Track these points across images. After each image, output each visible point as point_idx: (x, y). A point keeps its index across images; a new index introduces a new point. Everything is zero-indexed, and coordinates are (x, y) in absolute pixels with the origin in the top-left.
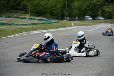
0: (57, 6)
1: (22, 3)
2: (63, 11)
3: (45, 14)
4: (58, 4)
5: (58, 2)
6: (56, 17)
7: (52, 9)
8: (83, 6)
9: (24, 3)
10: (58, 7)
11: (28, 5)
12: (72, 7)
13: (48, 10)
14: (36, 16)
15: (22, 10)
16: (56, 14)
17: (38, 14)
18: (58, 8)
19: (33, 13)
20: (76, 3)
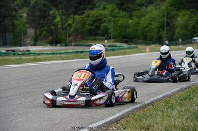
0: (151, 26)
1: (102, 25)
2: (160, 33)
3: (135, 39)
4: (153, 22)
5: (153, 19)
6: (151, 42)
7: (144, 30)
8: (189, 22)
9: (105, 24)
10: (154, 27)
11: (109, 27)
12: (174, 26)
13: (139, 32)
14: (122, 42)
15: (103, 35)
16: (150, 37)
17: (126, 40)
18: (154, 29)
19: (118, 39)
20: (179, 19)
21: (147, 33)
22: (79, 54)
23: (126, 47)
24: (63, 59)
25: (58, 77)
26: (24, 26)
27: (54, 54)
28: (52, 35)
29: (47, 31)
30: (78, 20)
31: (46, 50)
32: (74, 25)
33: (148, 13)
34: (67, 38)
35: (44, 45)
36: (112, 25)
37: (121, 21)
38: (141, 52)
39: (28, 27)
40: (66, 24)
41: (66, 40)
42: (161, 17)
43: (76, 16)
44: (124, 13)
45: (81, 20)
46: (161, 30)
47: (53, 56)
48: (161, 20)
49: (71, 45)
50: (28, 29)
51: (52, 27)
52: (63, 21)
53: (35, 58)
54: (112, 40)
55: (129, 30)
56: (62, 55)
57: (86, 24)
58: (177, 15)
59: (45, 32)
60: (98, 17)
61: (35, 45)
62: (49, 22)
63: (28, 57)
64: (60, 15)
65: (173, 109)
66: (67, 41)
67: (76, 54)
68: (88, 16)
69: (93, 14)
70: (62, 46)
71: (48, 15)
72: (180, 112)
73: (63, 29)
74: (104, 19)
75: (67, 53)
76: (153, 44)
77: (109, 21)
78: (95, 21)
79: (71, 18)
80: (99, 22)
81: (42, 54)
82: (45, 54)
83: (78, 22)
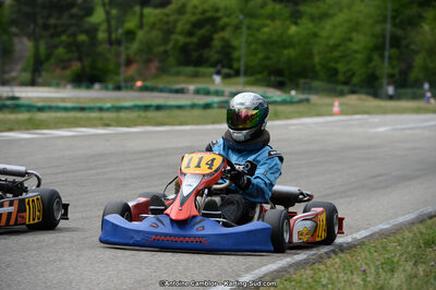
0: (350, 45)
1: (217, 37)
2: (371, 65)
3: (305, 77)
4: (354, 35)
5: (356, 26)
6: (346, 88)
10: (354, 46)
11: (235, 43)
12: (413, 47)
13: (317, 59)
14: (268, 86)
16: (344, 73)
17: (279, 79)
18: (356, 52)
19: (259, 76)
20: (426, 28)
21: (337, 61)
22: (151, 114)
23: (278, 99)
24: (108, 125)
25: (91, 172)
26: (5, 32)
27: (82, 109)
28: (80, 59)
29: (68, 46)
30: (152, 19)
31: (63, 100)
32: (141, 34)
33: (341, 10)
34: (123, 69)
35: (58, 85)
36: (243, 39)
37: (269, 29)
38: (319, 115)
39: (16, 35)
40: (120, 31)
41: (118, 74)
42: (377, 22)
43: (147, 11)
44: (278, 7)
45: (161, 20)
46: (376, 57)
47: (79, 114)
48: (378, 29)
49: (131, 88)
50: (16, 40)
51: (82, 38)
52: (113, 22)
53: (30, 120)
54: (241, 79)
55: (290, 53)
56: (105, 115)
57: (173, 33)
58: (421, 17)
59: (61, 51)
60: (209, 14)
61: (33, 83)
62: (74, 21)
63: (12, 116)
64: (104, 5)
65: (392, 271)
66: (121, 78)
67: (142, 114)
68: (181, 11)
69: (195, 7)
70: (106, 89)
71: (72, 5)
72: (411, 277)
73: (111, 42)
74: (225, 20)
75: (119, 109)
76: (353, 92)
77: (237, 28)
78: (198, 25)
79: (134, 14)
80: (208, 27)
81: (50, 108)
82: (58, 109)
83: (153, 26)
